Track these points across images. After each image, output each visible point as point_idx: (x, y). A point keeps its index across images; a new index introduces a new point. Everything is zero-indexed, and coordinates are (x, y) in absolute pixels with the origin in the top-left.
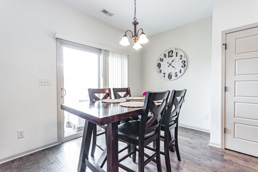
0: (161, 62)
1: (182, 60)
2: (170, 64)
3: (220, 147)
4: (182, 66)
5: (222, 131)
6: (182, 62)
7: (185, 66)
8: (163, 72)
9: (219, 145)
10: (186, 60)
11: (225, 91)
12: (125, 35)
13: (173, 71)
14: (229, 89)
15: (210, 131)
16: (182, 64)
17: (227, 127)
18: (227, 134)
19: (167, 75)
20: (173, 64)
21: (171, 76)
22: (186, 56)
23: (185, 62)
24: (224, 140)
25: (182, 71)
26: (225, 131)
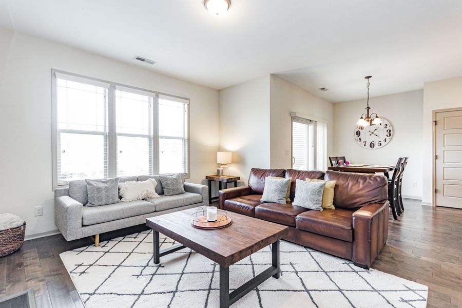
0: (360, 130)
1: (387, 129)
2: (372, 133)
3: (432, 205)
4: (387, 135)
5: (433, 192)
6: (387, 131)
7: (390, 135)
8: (363, 140)
9: (431, 204)
10: (391, 129)
11: (436, 158)
12: (362, 118)
13: (376, 140)
14: (439, 157)
15: (422, 198)
16: (387, 133)
17: (438, 188)
18: (437, 194)
19: (368, 144)
20: (376, 133)
21: (373, 144)
22: (391, 125)
23: (390, 131)
24: (435, 199)
25: (387, 140)
26: (436, 191)
